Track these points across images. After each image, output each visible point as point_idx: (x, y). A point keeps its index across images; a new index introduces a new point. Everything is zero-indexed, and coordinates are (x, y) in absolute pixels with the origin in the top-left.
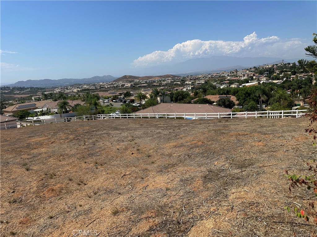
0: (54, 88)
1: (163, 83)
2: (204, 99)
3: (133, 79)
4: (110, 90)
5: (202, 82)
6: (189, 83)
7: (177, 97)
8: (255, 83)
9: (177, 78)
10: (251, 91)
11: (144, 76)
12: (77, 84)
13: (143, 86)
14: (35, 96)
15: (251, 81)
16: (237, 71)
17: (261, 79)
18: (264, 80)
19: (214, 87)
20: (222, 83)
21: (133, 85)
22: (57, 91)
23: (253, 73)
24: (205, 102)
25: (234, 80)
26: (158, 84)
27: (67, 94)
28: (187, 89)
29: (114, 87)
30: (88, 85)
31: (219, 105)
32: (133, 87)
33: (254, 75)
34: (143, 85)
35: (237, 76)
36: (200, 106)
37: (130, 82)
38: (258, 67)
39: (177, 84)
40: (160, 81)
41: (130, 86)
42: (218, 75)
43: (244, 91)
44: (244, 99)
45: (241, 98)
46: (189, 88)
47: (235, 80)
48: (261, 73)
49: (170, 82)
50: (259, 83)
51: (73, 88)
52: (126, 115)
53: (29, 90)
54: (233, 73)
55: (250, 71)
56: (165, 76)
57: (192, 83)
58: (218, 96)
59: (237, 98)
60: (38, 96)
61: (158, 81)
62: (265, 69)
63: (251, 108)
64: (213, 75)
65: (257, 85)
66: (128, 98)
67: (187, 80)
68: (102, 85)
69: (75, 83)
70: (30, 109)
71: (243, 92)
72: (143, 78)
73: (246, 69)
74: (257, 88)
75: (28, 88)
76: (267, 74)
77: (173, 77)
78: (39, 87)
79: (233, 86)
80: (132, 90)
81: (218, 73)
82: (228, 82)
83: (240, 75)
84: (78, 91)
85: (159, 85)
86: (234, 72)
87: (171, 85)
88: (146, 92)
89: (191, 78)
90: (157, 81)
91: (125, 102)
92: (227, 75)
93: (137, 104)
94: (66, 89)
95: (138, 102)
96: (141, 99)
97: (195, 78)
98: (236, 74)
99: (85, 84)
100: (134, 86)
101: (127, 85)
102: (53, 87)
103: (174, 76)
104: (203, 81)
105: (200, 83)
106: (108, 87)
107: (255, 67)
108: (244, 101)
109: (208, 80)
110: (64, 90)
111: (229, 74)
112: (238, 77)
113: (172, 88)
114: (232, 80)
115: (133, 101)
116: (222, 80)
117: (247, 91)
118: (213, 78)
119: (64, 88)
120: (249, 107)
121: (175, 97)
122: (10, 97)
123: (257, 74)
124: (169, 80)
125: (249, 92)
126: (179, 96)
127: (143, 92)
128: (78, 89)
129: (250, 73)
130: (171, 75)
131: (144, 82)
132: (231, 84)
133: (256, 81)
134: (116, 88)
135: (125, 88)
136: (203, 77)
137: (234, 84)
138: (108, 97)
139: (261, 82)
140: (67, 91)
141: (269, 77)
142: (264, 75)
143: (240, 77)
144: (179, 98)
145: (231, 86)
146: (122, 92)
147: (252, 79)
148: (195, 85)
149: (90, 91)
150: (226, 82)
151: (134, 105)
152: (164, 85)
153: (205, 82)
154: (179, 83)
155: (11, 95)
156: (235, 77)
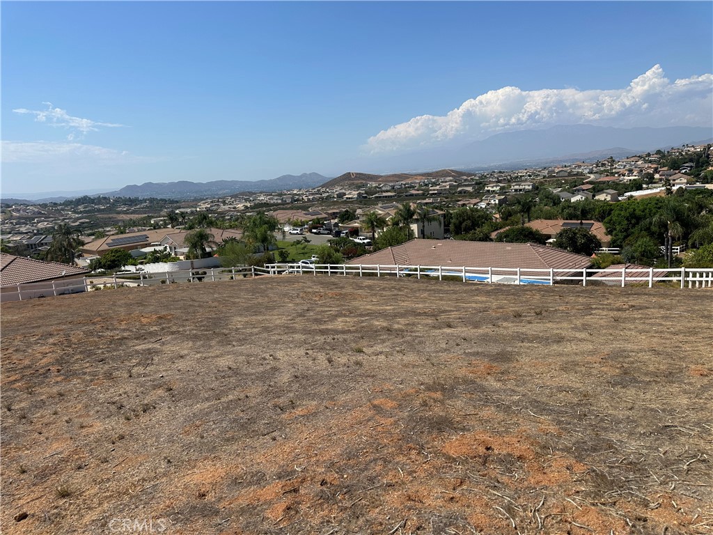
0: (197, 201)
1: (431, 190)
2: (523, 229)
3: (364, 182)
4: (313, 205)
5: (527, 187)
6: (495, 189)
7: (461, 223)
8: (657, 190)
9: (465, 177)
10: (643, 211)
11: (391, 173)
12: (244, 192)
13: (386, 197)
14: (157, 217)
15: (648, 184)
16: (614, 161)
17: (674, 180)
18: (682, 184)
19: (555, 201)
20: (575, 191)
21: (363, 194)
22: (203, 206)
23: (655, 166)
24: (525, 236)
25: (604, 182)
26: (421, 192)
27: (222, 214)
28: (488, 204)
29: (322, 198)
30: (268, 195)
31: (560, 245)
32: (364, 200)
33: (656, 171)
34: (385, 194)
35: (613, 174)
36: (509, 247)
37: (358, 187)
38: (668, 152)
39: (465, 192)
40: (426, 185)
41: (356, 196)
42: (566, 171)
43: (626, 210)
44: (626, 230)
45: (618, 228)
46: (492, 202)
47: (608, 182)
48: (676, 165)
49: (448, 187)
50: (669, 191)
51: (235, 201)
52: (326, 268)
53: (147, 204)
54: (603, 165)
55: (646, 161)
56: (437, 172)
57: (502, 188)
58: (561, 222)
59: (607, 229)
60: (162, 218)
61: (421, 186)
62: (686, 157)
63: (643, 255)
64: (553, 172)
65: (663, 195)
66: (345, 225)
67: (490, 182)
68: (297, 195)
69: (242, 190)
70: (136, 247)
71: (623, 213)
72: (387, 179)
73: (636, 156)
74: (661, 204)
75: (145, 201)
76: (691, 167)
77: (458, 175)
78: (167, 198)
79: (601, 197)
80: (361, 206)
81: (565, 166)
82: (591, 186)
83: (622, 171)
84: (246, 207)
85: (423, 194)
86: (607, 163)
87: (452, 194)
88: (387, 211)
89: (500, 177)
90: (417, 185)
91: (338, 234)
92: (588, 170)
93: (364, 239)
94: (222, 202)
95: (368, 234)
96: (373, 228)
97: (509, 177)
98: (611, 169)
99: (261, 193)
100: (366, 197)
101: (350, 194)
102: (195, 197)
103: (460, 174)
104: (529, 185)
105: (521, 190)
106: (308, 199)
107: (659, 152)
108: (626, 237)
109: (542, 182)
110: (218, 205)
111: (594, 169)
112: (616, 175)
113: (451, 201)
114: (600, 183)
115: (355, 232)
116: (574, 183)
117: (634, 210)
118: (554, 179)
119: (218, 201)
120: (635, 251)
121: (454, 224)
122: (110, 218)
123: (666, 168)
124: (446, 182)
125: (638, 212)
126: (464, 220)
127: (380, 212)
128: (246, 204)
129: (646, 166)
130: (453, 171)
131: (389, 188)
132: (598, 191)
133: (661, 185)
134: (325, 202)
135: (346, 202)
136: (530, 176)
137: (604, 193)
138: (301, 222)
139: (675, 188)
140: (223, 208)
141: (695, 175)
142: (684, 171)
143: (619, 175)
144: (464, 225)
145: (597, 198)
146: (338, 211)
147: (651, 180)
148: (509, 195)
149: (272, 208)
150: (584, 187)
151: (357, 240)
152: (433, 194)
153: (533, 186)
154: (470, 189)
155: (111, 216)
156: (607, 175)
